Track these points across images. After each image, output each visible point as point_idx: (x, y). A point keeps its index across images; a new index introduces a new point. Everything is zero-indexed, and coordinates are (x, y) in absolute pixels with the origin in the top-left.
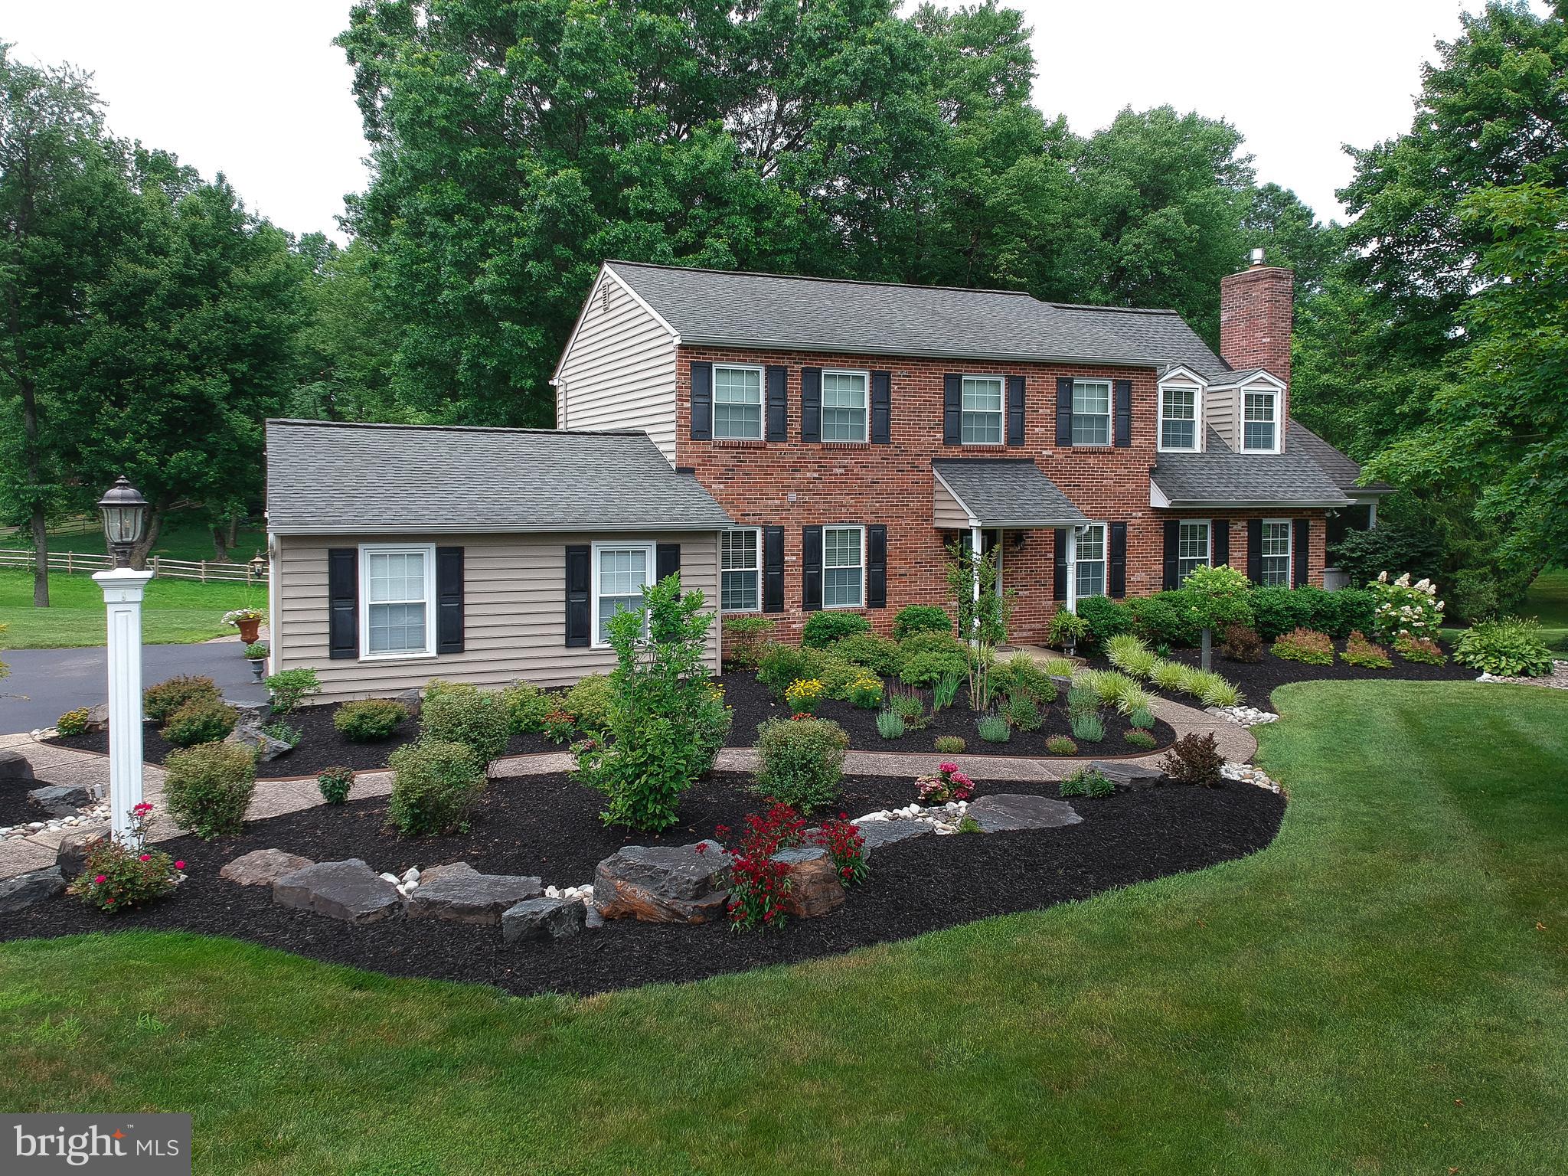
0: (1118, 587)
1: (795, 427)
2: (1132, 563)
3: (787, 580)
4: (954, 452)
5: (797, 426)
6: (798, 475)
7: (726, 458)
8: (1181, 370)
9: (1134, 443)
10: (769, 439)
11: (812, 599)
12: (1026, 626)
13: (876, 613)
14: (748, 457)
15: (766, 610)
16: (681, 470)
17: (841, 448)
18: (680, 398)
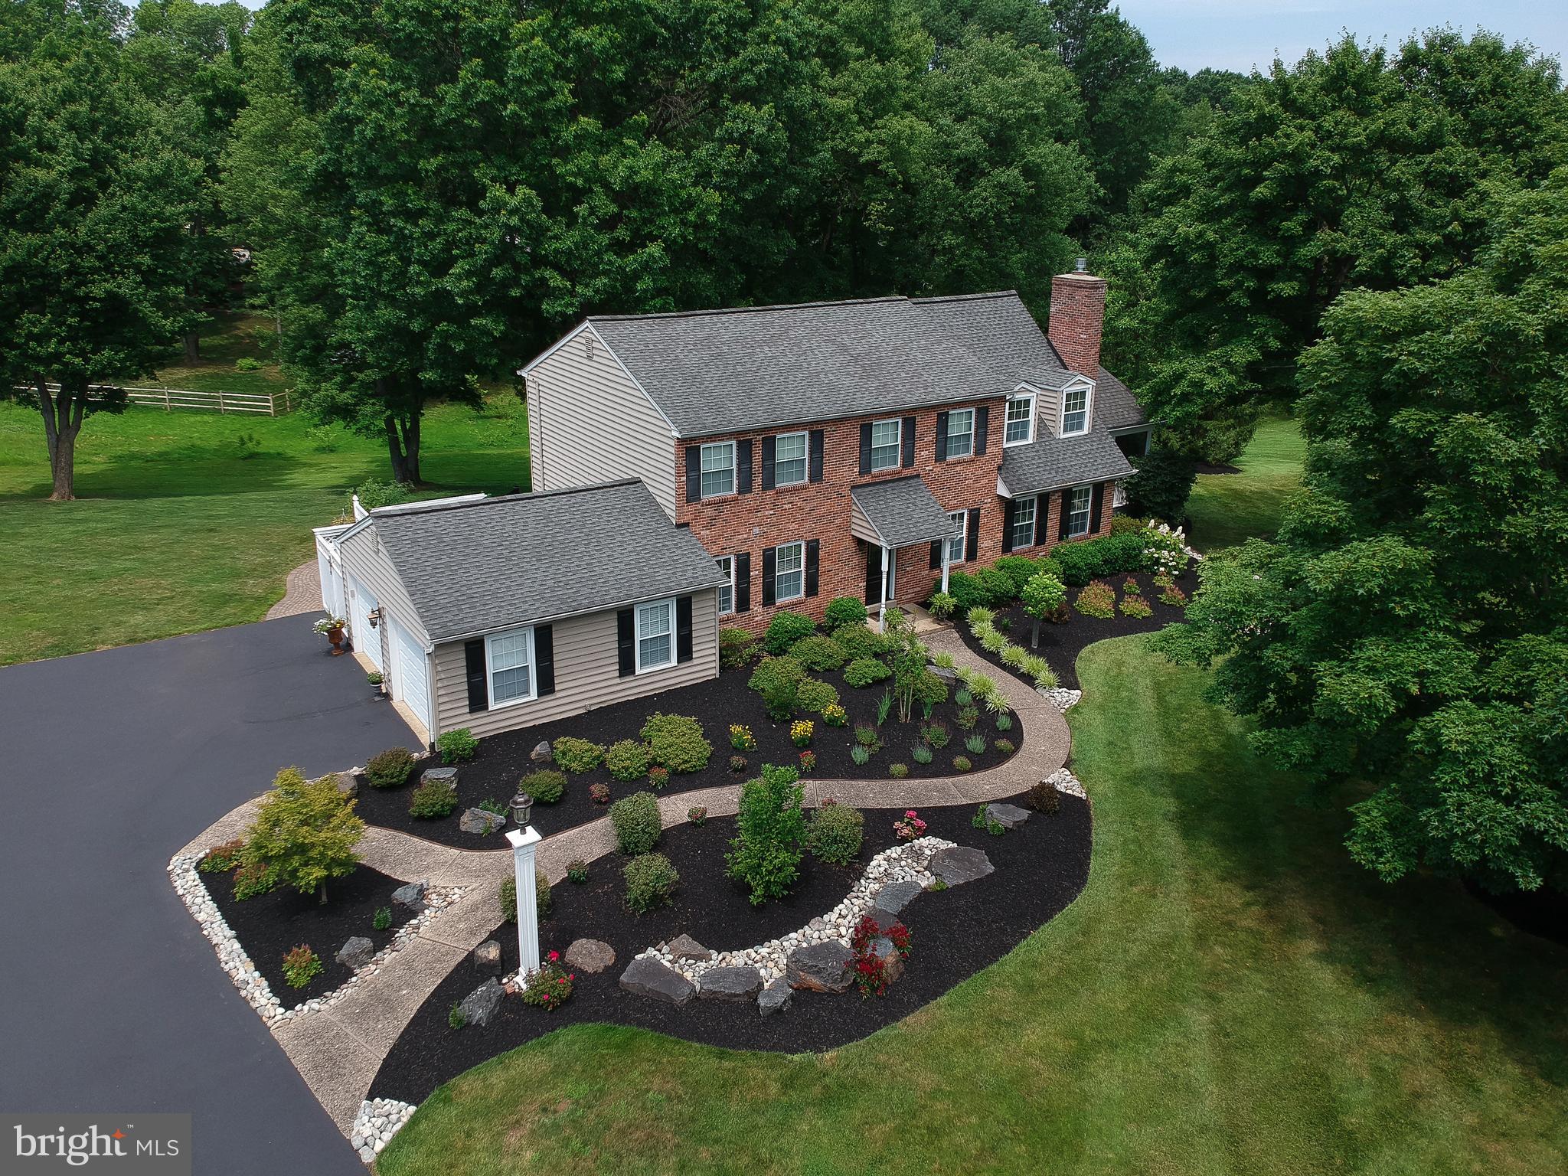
0: (972, 555)
1: (758, 480)
2: (982, 534)
3: (752, 588)
4: (867, 479)
5: (759, 480)
6: (759, 514)
7: (710, 512)
8: (1024, 385)
9: (988, 451)
10: (740, 493)
11: (769, 599)
12: (910, 591)
13: (811, 600)
14: (725, 508)
15: (738, 611)
16: (679, 526)
17: (789, 490)
18: (678, 475)
